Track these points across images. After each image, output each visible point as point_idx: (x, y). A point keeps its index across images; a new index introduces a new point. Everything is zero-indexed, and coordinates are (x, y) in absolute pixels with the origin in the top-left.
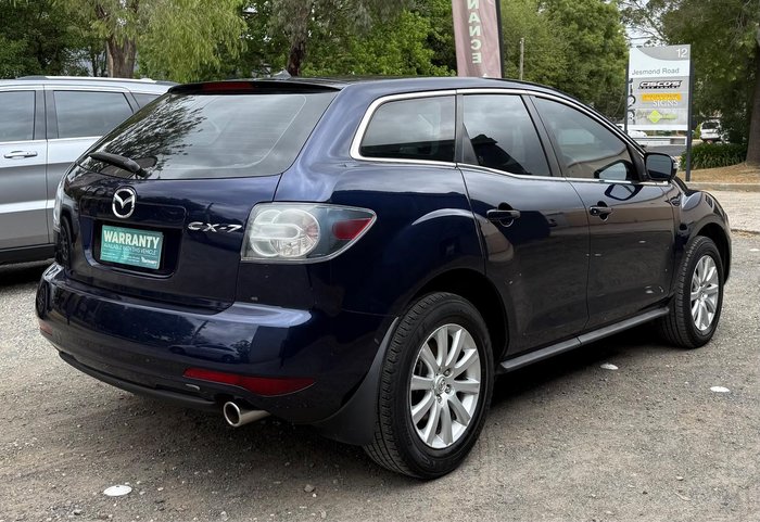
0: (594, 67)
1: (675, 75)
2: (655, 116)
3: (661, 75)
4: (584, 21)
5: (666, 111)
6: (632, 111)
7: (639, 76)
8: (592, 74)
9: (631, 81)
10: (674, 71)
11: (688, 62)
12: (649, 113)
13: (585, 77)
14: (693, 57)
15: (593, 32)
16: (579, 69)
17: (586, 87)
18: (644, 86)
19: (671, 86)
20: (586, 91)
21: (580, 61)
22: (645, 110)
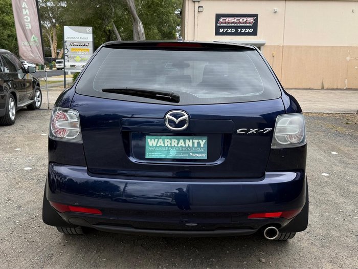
0: (10, 33)
1: (86, 40)
2: (78, 58)
3: (80, 40)
4: (3, 9)
5: (83, 56)
6: (67, 56)
7: (70, 40)
8: (9, 36)
9: (66, 42)
10: (85, 39)
11: (92, 35)
12: (75, 57)
13: (6, 37)
14: (94, 32)
15: (8, 15)
16: (3, 33)
17: (7, 43)
18: (72, 45)
19: (85, 45)
20: (7, 44)
21: (3, 29)
22: (73, 56)
